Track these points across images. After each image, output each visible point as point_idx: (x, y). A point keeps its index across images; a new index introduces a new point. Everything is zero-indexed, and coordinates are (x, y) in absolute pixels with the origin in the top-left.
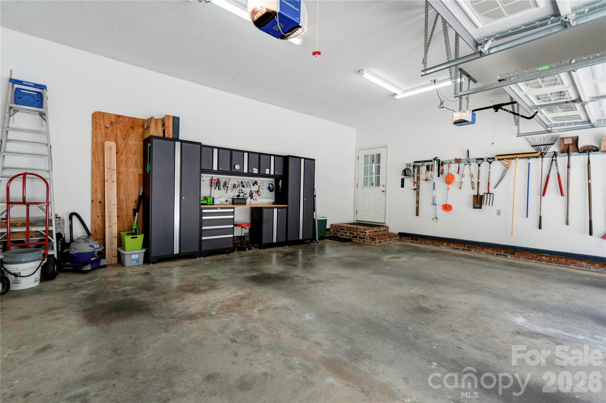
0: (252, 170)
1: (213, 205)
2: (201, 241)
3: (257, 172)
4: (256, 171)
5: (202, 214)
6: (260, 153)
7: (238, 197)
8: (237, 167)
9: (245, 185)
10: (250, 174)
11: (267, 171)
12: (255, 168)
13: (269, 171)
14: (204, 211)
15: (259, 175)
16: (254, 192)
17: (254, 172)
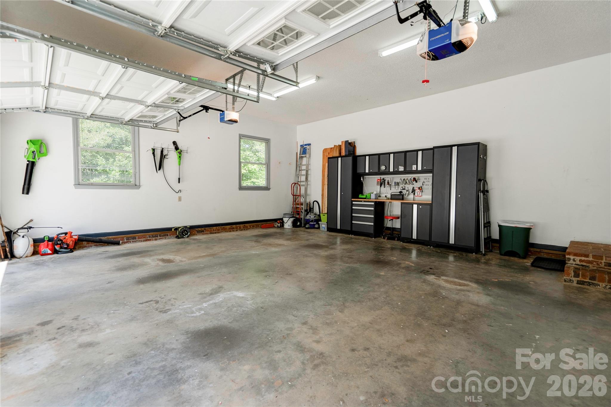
0: (398, 168)
1: (370, 199)
2: (352, 223)
3: (403, 170)
4: (401, 169)
5: (352, 205)
6: (405, 151)
7: (400, 193)
8: (383, 168)
9: (408, 182)
10: (396, 172)
11: (414, 168)
12: (400, 166)
13: (416, 167)
14: (354, 203)
15: (405, 172)
16: (417, 189)
17: (400, 170)
